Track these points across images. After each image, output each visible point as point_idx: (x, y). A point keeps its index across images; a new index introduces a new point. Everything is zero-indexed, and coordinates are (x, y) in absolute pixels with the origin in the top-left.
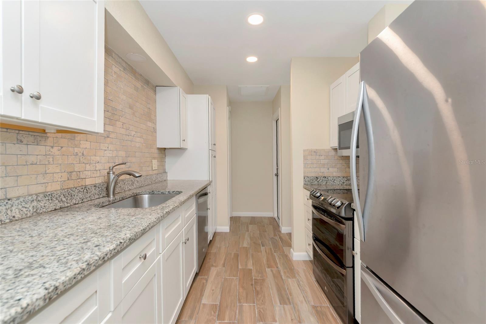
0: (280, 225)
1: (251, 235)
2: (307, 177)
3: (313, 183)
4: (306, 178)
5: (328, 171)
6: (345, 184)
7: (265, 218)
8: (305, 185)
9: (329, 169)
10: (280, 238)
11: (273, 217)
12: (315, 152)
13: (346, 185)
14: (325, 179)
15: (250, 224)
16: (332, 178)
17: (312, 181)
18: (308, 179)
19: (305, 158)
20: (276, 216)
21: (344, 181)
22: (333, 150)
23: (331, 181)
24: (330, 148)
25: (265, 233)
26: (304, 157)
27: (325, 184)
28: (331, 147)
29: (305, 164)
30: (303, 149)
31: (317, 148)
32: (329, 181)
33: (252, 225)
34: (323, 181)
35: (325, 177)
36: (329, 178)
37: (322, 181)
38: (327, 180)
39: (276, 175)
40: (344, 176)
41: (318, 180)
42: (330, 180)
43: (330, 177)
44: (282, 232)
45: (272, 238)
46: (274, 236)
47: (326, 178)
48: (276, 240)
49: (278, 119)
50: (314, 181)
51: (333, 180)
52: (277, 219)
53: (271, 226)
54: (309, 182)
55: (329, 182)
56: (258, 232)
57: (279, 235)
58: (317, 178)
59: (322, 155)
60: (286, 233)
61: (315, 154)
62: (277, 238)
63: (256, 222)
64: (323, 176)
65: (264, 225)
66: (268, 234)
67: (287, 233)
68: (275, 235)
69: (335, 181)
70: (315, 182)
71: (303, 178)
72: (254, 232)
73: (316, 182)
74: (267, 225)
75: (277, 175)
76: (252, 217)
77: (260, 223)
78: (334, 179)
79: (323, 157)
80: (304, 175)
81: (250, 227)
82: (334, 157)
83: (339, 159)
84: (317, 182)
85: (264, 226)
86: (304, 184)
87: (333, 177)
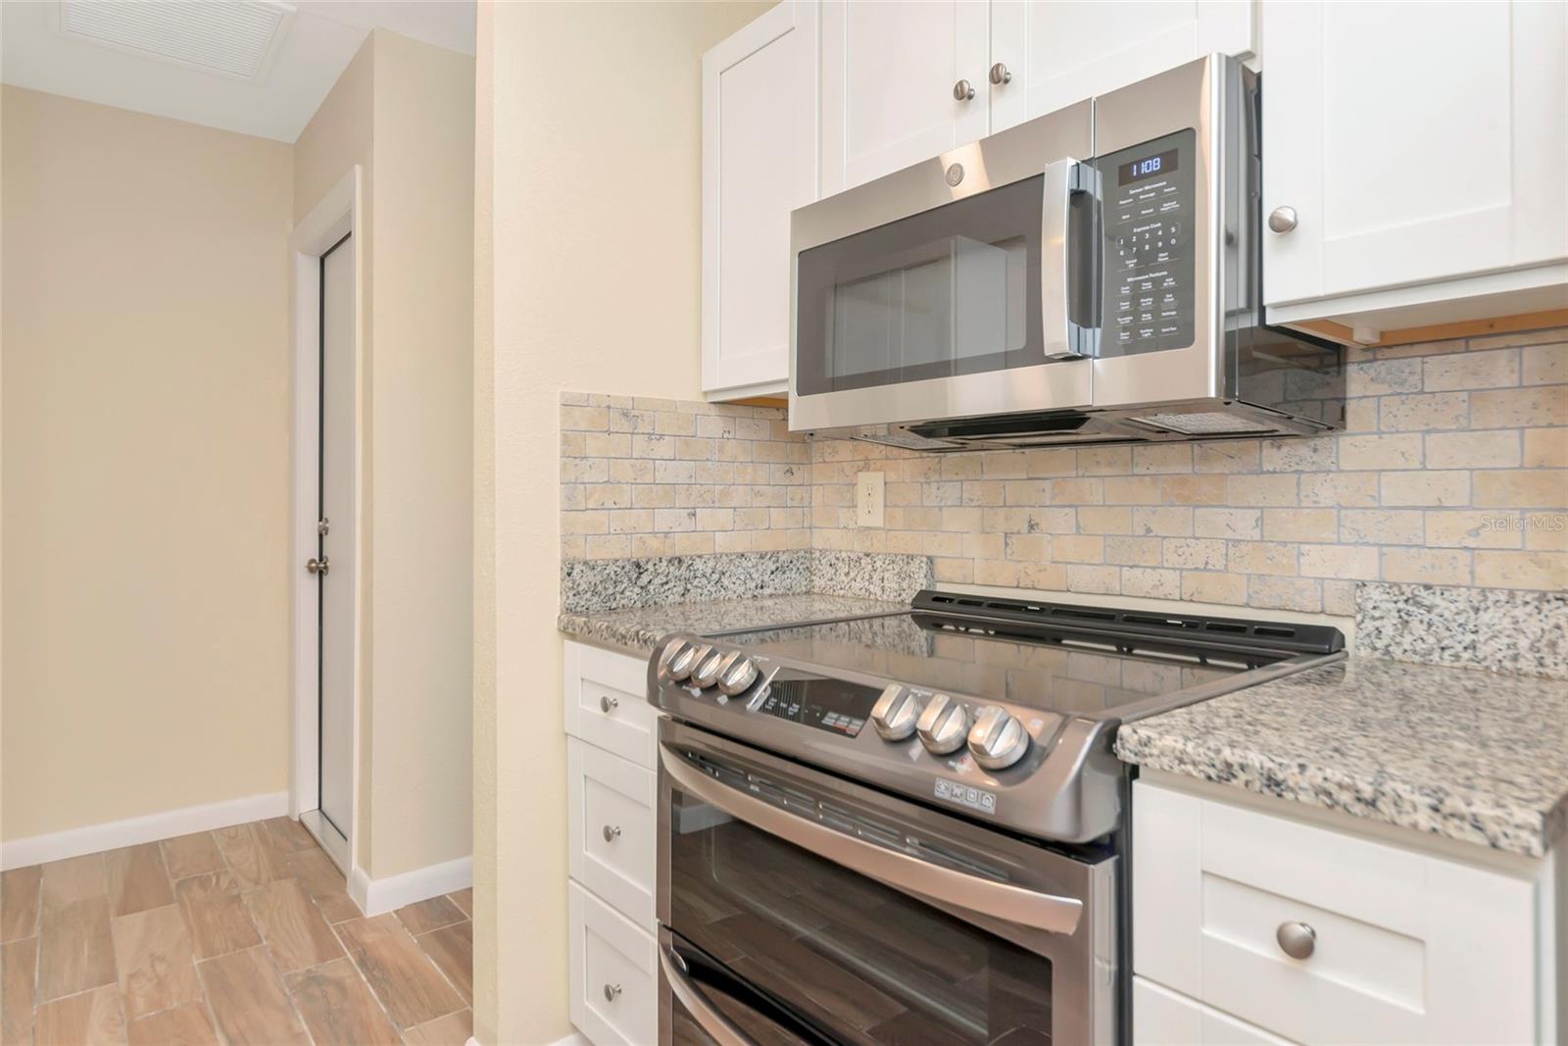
0: (355, 867)
1: (140, 1003)
2: (586, 563)
3: (618, 596)
4: (578, 568)
5: (689, 525)
6: (767, 591)
7: (233, 835)
8: (576, 613)
9: (694, 515)
10: (363, 963)
11: (287, 819)
12: (625, 415)
13: (771, 596)
14: (677, 573)
15: (124, 910)
16: (711, 564)
17: (610, 591)
18: (590, 574)
19: (572, 450)
20: (307, 806)
21: (766, 578)
22: (714, 411)
23: (704, 581)
24: (702, 400)
25: (251, 951)
26: (566, 441)
27: (678, 599)
28: (706, 393)
29: (570, 485)
30: (563, 394)
31: (634, 396)
32: (695, 583)
33: (140, 916)
34: (671, 585)
35: (680, 561)
36: (699, 564)
37: (662, 585)
38: (687, 575)
39: (311, 570)
40: (763, 549)
41: (645, 579)
42: (704, 576)
43: (700, 557)
44: (371, 911)
45: (312, 979)
46: (322, 958)
47: (685, 566)
48: (339, 985)
49: (349, 235)
50: (619, 588)
51: (715, 577)
52: (313, 822)
53: (289, 886)
54: (595, 593)
55: (696, 587)
56: (197, 961)
57: (352, 941)
58: (638, 566)
59: (662, 436)
60: (391, 910)
61: (626, 426)
62: (345, 967)
63: (173, 883)
64: (670, 554)
65: (235, 892)
66: (275, 953)
67: (396, 912)
68: (326, 949)
69: (726, 582)
70: (627, 593)
71: (558, 575)
72: (161, 968)
73: (633, 593)
74: (257, 882)
75: (320, 569)
76: (135, 850)
77: (204, 883)
78: (719, 568)
79: (663, 449)
80: (564, 553)
81: (129, 931)
82: (721, 450)
83: (741, 459)
84: (637, 590)
85: (237, 899)
86: (569, 610)
87: (717, 557)
